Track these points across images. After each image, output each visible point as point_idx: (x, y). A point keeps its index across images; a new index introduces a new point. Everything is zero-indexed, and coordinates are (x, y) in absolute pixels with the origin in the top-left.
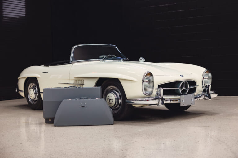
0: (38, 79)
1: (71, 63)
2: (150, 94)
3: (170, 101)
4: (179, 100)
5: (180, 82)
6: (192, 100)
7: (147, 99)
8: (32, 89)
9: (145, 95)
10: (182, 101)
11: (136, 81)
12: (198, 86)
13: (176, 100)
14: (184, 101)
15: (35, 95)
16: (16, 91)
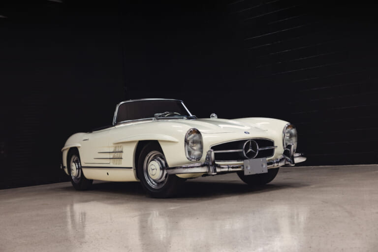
0: (80, 150)
1: (114, 126)
2: (199, 158)
3: (229, 168)
4: (242, 167)
5: (244, 141)
6: (262, 165)
7: (192, 165)
8: (74, 164)
9: (191, 160)
10: (247, 167)
11: (177, 142)
12: (277, 147)
13: (237, 167)
14: (249, 168)
15: (77, 170)
16: (61, 167)
